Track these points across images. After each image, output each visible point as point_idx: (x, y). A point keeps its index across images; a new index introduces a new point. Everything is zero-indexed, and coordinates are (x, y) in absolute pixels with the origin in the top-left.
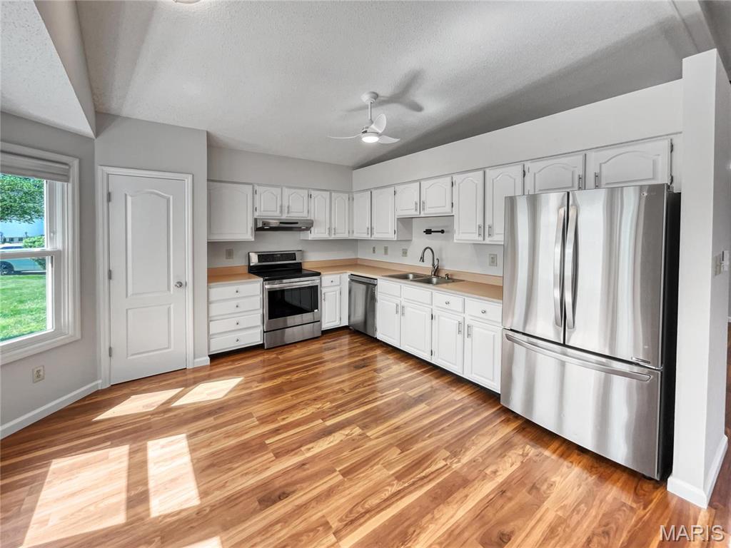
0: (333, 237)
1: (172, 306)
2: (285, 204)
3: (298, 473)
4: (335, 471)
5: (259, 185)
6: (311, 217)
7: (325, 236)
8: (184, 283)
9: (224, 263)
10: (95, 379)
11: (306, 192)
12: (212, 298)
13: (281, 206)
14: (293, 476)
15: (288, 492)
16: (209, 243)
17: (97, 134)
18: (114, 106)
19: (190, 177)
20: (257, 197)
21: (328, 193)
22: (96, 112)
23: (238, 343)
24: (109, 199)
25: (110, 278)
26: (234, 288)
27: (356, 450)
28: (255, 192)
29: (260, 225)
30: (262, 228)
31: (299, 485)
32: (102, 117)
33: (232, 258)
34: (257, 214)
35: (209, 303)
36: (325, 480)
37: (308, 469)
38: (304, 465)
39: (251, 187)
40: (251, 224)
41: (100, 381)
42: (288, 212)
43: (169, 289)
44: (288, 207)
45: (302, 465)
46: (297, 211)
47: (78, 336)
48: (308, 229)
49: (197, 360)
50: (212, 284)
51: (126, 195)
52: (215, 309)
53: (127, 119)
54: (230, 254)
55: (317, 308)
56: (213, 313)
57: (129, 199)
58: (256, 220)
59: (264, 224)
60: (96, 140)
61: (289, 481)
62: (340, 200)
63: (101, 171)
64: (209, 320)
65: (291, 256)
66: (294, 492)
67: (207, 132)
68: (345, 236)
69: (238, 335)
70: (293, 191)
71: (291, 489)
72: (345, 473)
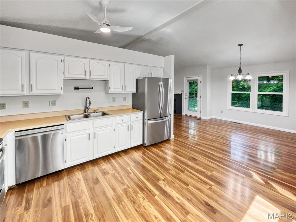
3: (194, 201)
4: (187, 188)
14: (196, 202)
15: (205, 203)
27: (174, 182)
31: (200, 200)
36: (193, 191)
37: (190, 197)
38: (188, 199)
45: (189, 200)
61: (199, 203)
66: (204, 201)
71: (203, 202)
72: (187, 185)
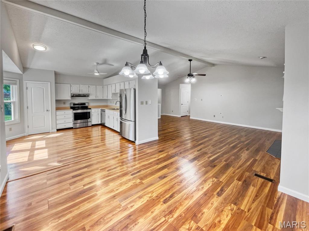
0: (97, 98)
1: (45, 116)
2: (81, 89)
5: (72, 84)
6: (89, 93)
7: (95, 98)
8: (48, 110)
9: (62, 106)
10: (24, 133)
11: (88, 86)
12: (57, 114)
13: (80, 90)
16: (56, 100)
17: (23, 73)
18: (28, 66)
19: (50, 83)
20: (72, 87)
21: (95, 86)
22: (23, 68)
23: (65, 127)
24: (27, 89)
25: (28, 108)
26: (64, 112)
28: (71, 86)
29: (72, 95)
30: (73, 96)
32: (24, 69)
33: (65, 104)
34: (72, 92)
35: (56, 116)
39: (70, 85)
40: (70, 95)
41: (25, 134)
42: (82, 92)
43: (44, 111)
44: (82, 90)
46: (84, 91)
47: (20, 122)
48: (88, 96)
49: (53, 130)
50: (57, 111)
51: (31, 88)
52: (58, 117)
53: (31, 69)
54: (64, 103)
55: (90, 118)
56: (57, 118)
57: (32, 89)
58: (71, 94)
59: (73, 95)
60: (23, 75)
62: (99, 88)
63: (24, 82)
64: (56, 120)
65: (84, 104)
67: (55, 71)
68: (102, 98)
69: (65, 124)
70: (83, 85)
